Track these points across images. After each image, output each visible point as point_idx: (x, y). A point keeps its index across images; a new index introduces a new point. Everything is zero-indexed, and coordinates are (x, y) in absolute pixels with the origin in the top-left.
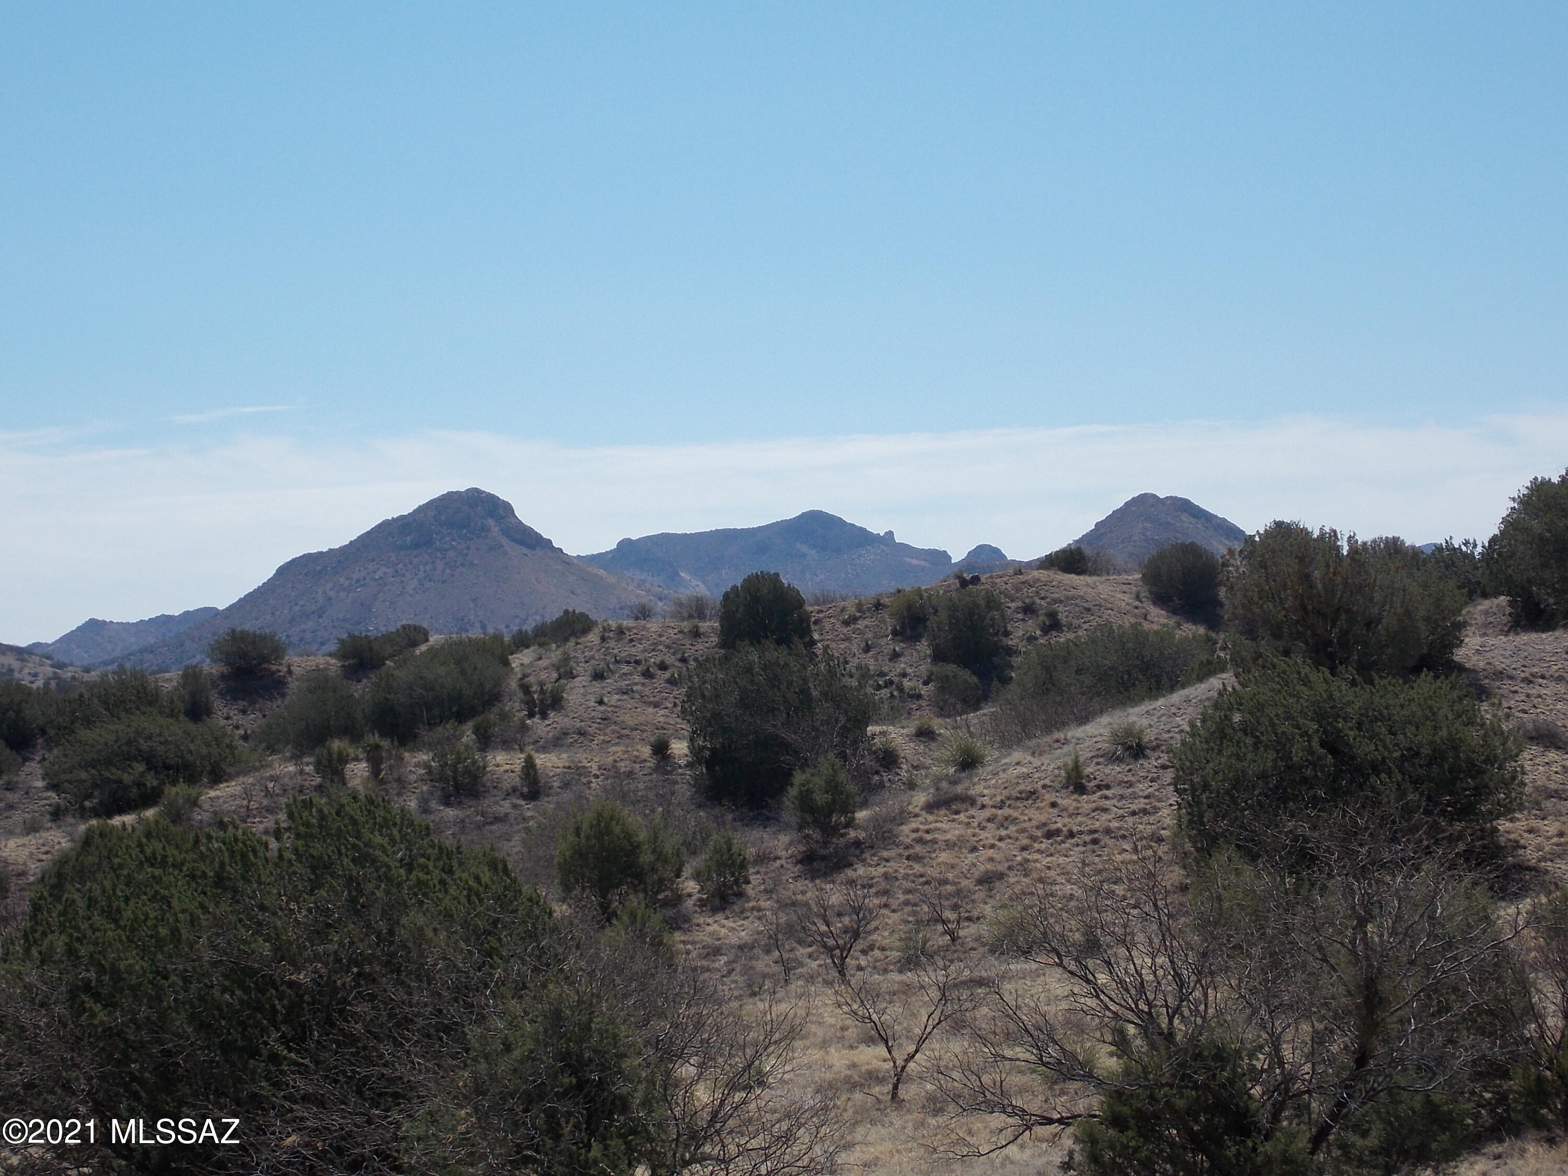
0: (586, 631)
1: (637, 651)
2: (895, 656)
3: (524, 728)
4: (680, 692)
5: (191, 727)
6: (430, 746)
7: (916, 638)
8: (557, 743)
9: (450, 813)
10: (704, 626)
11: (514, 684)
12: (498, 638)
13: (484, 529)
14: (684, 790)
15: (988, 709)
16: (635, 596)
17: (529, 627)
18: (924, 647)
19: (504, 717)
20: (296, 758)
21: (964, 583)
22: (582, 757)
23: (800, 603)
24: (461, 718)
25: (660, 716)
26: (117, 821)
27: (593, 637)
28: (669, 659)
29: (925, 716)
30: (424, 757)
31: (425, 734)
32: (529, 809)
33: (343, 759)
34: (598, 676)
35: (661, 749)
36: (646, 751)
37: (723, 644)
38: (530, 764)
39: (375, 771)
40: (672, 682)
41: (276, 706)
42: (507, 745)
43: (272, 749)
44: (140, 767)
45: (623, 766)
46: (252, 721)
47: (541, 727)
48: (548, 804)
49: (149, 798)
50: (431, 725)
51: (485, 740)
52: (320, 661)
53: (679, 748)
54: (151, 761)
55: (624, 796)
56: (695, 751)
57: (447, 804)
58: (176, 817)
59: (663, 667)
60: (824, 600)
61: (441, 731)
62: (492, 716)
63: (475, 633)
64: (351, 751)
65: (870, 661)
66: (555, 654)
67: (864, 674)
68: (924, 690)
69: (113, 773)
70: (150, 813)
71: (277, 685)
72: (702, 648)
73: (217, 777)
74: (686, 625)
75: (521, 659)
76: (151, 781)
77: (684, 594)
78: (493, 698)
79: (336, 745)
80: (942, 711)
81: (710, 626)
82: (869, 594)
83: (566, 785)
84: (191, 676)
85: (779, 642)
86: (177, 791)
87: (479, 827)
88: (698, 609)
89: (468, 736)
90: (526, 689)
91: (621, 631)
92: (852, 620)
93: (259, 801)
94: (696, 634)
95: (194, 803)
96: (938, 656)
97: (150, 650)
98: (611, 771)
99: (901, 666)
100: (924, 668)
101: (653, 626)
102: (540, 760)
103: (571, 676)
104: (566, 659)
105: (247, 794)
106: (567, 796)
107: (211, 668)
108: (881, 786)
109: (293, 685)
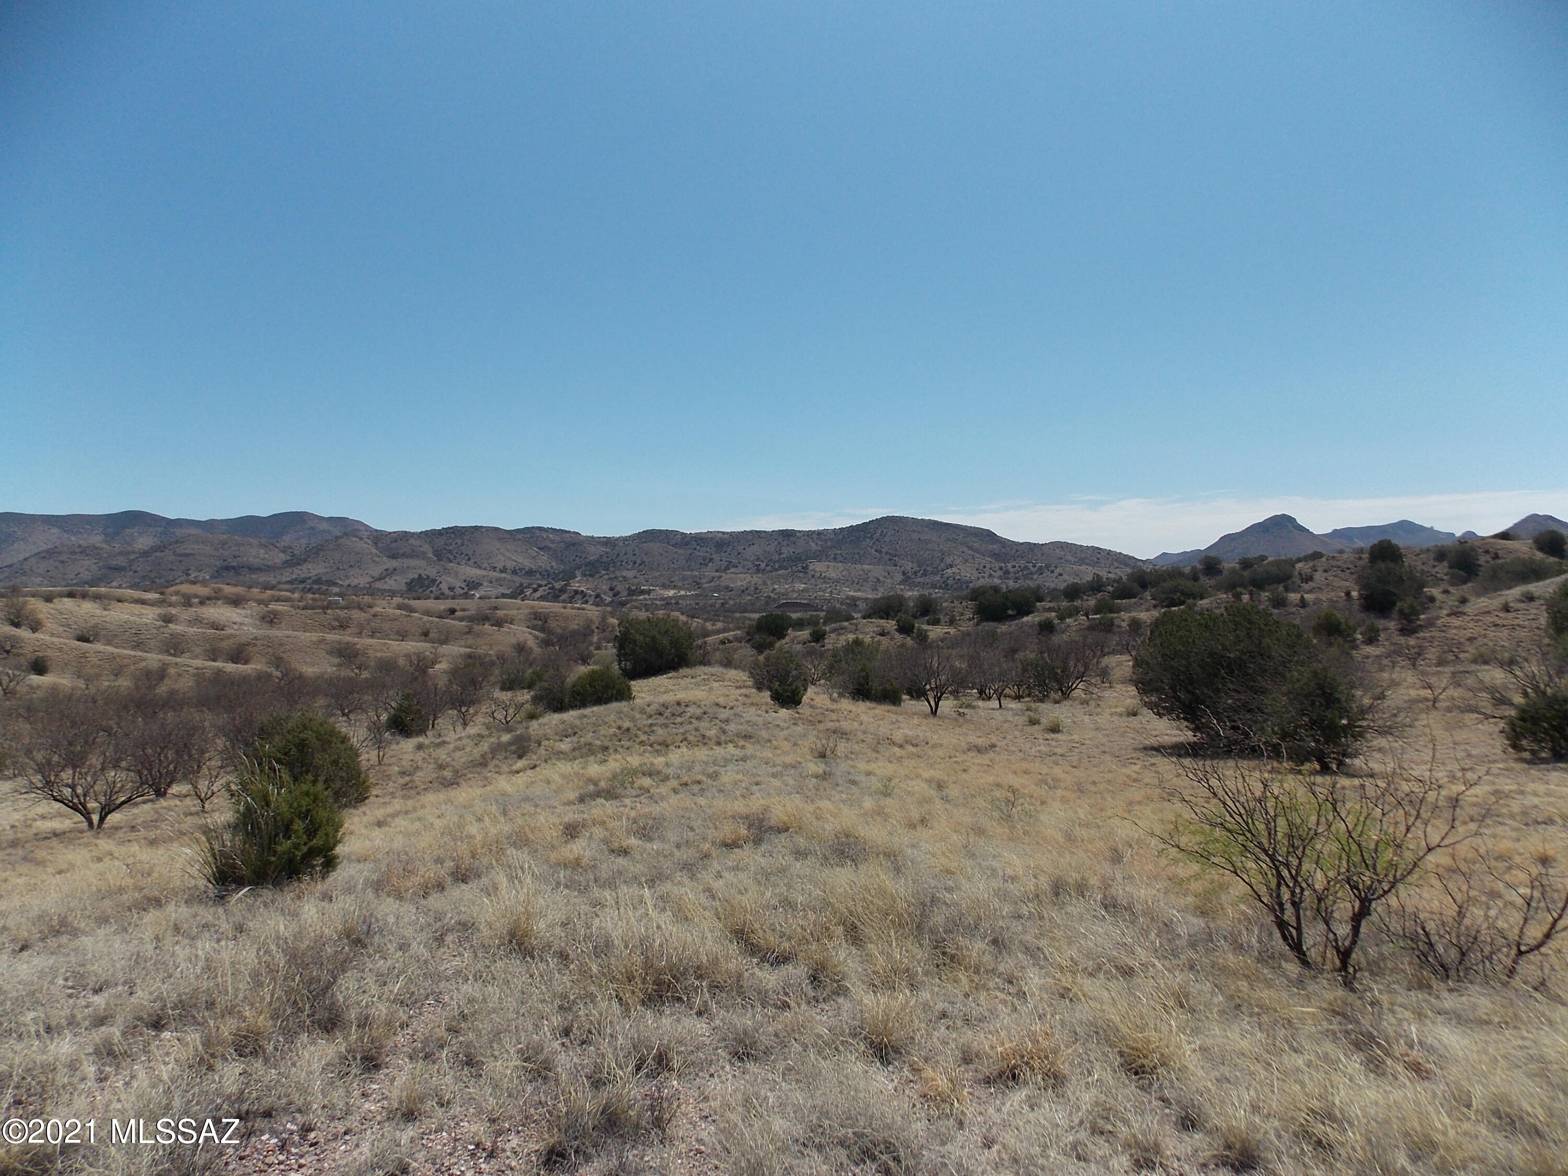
0: (1321, 557)
1: (1339, 563)
2: (1434, 566)
3: (1300, 586)
4: (1354, 576)
5: (1195, 584)
6: (1269, 591)
7: (1443, 560)
8: (1310, 591)
9: (1276, 611)
10: (1363, 556)
11: (1296, 573)
12: (1291, 559)
13: (1287, 526)
14: (1356, 606)
15: (1470, 585)
16: (1340, 547)
17: (1302, 555)
18: (1445, 564)
19: (1293, 583)
20: (1225, 593)
21: (1461, 543)
22: (1321, 596)
23: (1399, 549)
24: (1279, 583)
25: (1347, 584)
26: (1173, 609)
27: (1324, 559)
28: (1350, 566)
29: (1446, 586)
30: (1267, 594)
31: (1267, 587)
32: (1302, 611)
33: (1241, 594)
34: (1326, 571)
35: (1348, 594)
36: (1343, 594)
37: (1370, 562)
38: (1302, 597)
39: (1251, 598)
40: (1352, 573)
41: (1219, 578)
42: (1294, 591)
43: (1219, 590)
44: (1179, 594)
45: (1335, 599)
46: (1212, 582)
47: (1306, 586)
48: (1308, 609)
49: (1182, 603)
50: (1269, 585)
51: (1287, 589)
52: (1233, 565)
53: (1355, 594)
54: (1183, 593)
55: (1335, 608)
56: (1361, 595)
57: (1274, 607)
58: (1190, 608)
59: (1348, 569)
60: (1408, 548)
61: (1272, 587)
62: (1289, 582)
63: (1283, 558)
64: (1244, 591)
65: (1424, 568)
66: (1311, 564)
67: (1423, 571)
68: (1445, 578)
69: (1171, 596)
70: (1182, 607)
71: (1220, 572)
72: (1361, 563)
73: (1202, 598)
74: (1357, 556)
75: (1299, 566)
76: (1182, 598)
77: (1356, 546)
78: (1289, 577)
79: (1239, 589)
80: (1452, 585)
81: (1366, 556)
82: (1425, 546)
83: (1314, 604)
84: (1194, 568)
85: (1392, 561)
86: (1190, 601)
87: (1285, 615)
88: (1361, 551)
89: (1281, 588)
90: (1300, 574)
91: (1333, 557)
92: (1417, 555)
93: (1215, 605)
94: (1360, 558)
95: (1195, 605)
96: (1451, 567)
97: (1181, 561)
98: (1331, 600)
99: (1437, 569)
100: (1446, 570)
101: (1345, 556)
102: (1306, 596)
103: (1316, 571)
104: (1314, 566)
105: (1211, 603)
106: (1315, 607)
107: (1199, 566)
108: (1429, 608)
109: (1225, 572)
